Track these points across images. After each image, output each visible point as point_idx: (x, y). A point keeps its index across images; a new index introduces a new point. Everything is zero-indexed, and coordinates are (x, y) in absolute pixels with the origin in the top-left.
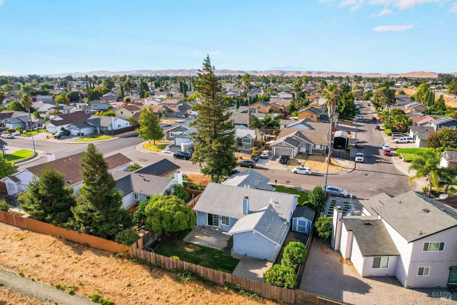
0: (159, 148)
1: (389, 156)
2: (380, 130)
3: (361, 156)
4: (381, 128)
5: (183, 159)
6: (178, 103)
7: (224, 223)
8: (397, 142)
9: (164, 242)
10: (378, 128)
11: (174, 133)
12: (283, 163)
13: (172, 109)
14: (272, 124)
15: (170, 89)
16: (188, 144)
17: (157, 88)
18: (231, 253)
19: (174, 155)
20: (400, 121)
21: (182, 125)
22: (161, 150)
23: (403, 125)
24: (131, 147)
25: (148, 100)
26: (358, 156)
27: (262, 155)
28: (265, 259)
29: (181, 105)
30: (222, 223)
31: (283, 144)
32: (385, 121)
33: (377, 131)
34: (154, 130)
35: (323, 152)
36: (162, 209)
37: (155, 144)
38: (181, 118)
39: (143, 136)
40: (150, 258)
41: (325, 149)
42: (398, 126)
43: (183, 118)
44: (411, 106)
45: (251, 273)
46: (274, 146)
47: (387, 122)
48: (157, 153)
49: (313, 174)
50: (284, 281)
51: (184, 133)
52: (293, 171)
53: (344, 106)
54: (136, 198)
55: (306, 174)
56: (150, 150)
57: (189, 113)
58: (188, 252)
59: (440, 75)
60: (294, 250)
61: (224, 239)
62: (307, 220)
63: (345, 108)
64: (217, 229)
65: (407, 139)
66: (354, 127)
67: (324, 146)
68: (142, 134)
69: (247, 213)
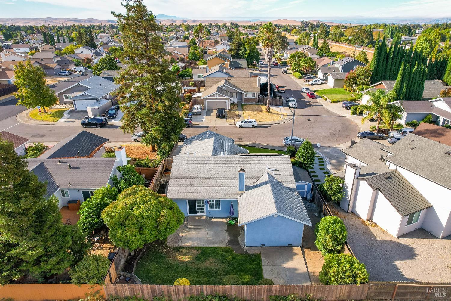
0: (54, 117)
1: (313, 98)
2: (287, 73)
3: (294, 101)
4: (288, 71)
5: (96, 127)
6: (54, 57)
7: (213, 208)
8: (312, 85)
9: (140, 255)
10: (286, 72)
11: (71, 95)
12: (222, 118)
13: (48, 64)
14: (184, 75)
15: (29, 41)
16: (98, 107)
17: (9, 40)
18: (242, 247)
19: (82, 124)
20: (307, 64)
21: (79, 84)
22: (58, 119)
23: (309, 67)
24: (9, 119)
25: (6, 55)
26: (291, 101)
27: (194, 111)
28: (289, 245)
29: (59, 59)
30: (210, 208)
31: (215, 95)
32: (293, 65)
33: (285, 74)
34: (42, 92)
35: (256, 101)
36: (136, 212)
37: (46, 112)
38: (65, 75)
39: (26, 103)
40: (143, 293)
41: (258, 97)
42: (305, 68)
43: (67, 75)
44: (305, 49)
45: (285, 269)
46: (206, 99)
47: (295, 66)
48: (54, 123)
49: (259, 126)
50: (354, 276)
51: (86, 94)
52: (237, 125)
53: (249, 52)
54: (64, 196)
55: (252, 127)
56: (42, 120)
57: (72, 69)
58: (186, 263)
59: (302, 22)
60: (335, 229)
61: (219, 229)
62: (307, 183)
63: (249, 54)
64: (204, 217)
65: (320, 80)
66: (263, 73)
67: (257, 93)
68: (23, 100)
69: (244, 190)
